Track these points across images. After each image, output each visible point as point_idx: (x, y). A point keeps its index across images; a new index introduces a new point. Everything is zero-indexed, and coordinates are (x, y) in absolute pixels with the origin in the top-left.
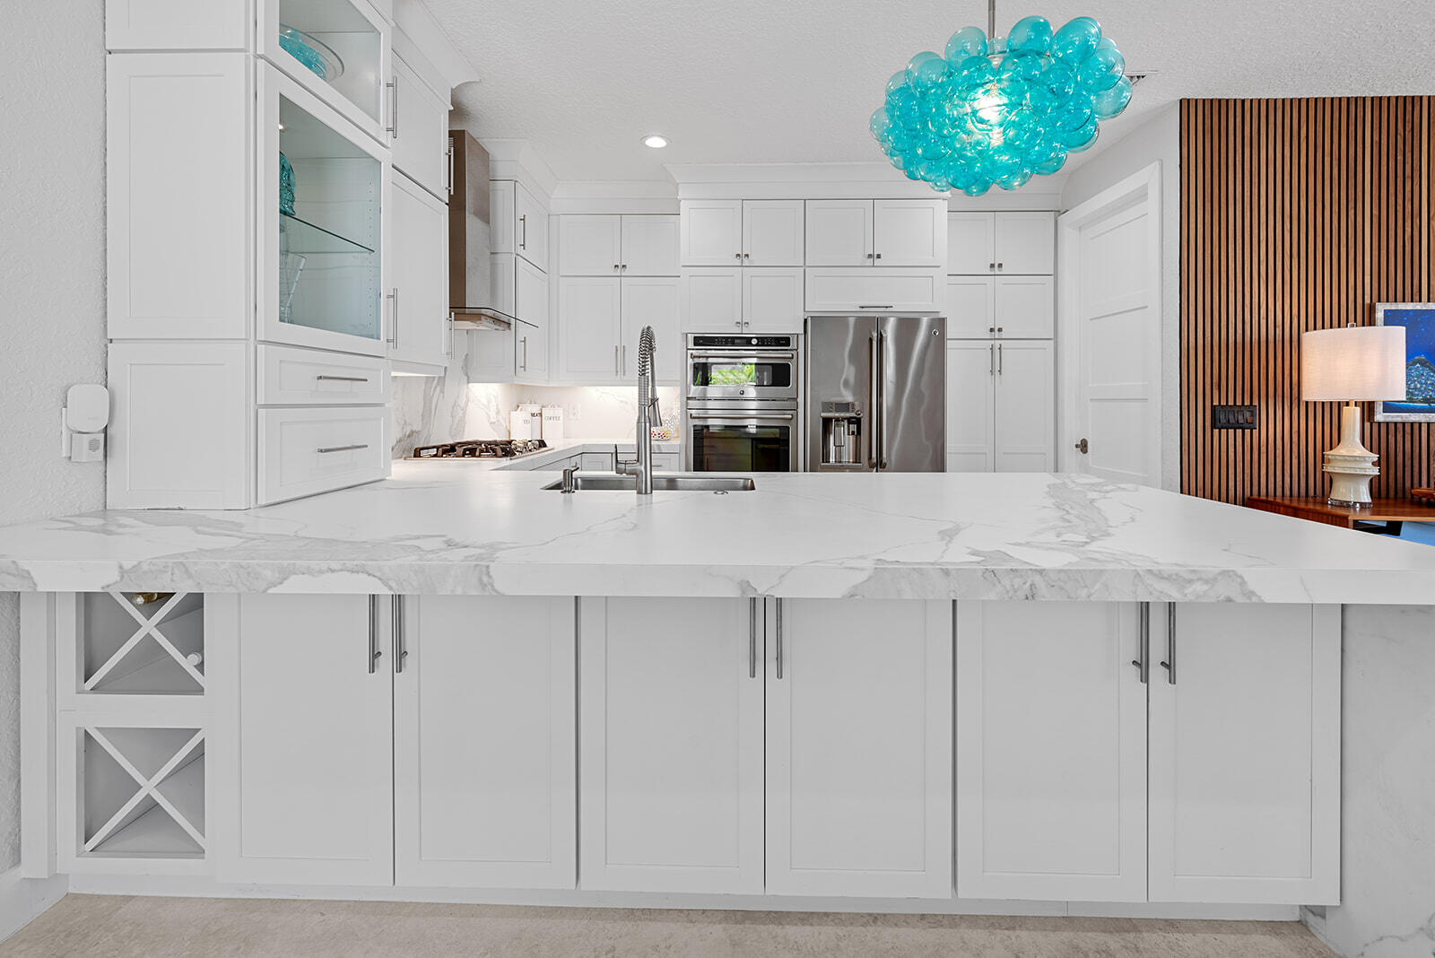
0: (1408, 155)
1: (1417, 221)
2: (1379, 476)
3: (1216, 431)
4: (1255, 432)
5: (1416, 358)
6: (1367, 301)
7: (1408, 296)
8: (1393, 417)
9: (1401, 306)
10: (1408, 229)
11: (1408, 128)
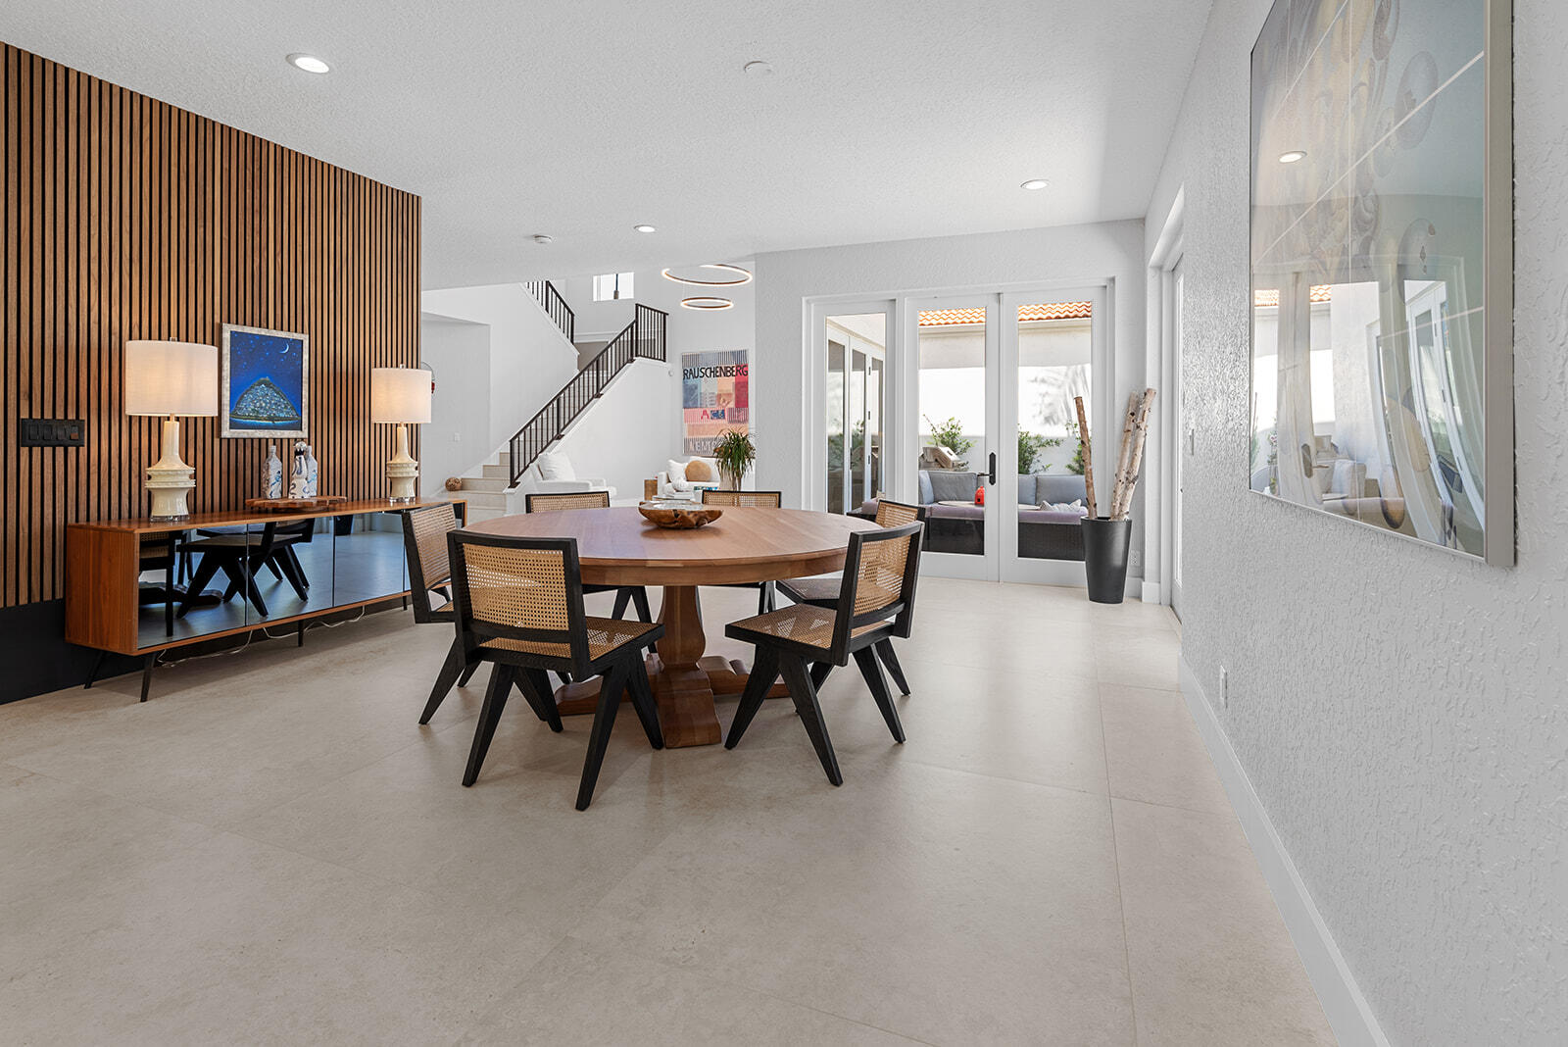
0: (257, 191)
1: (264, 254)
2: (195, 488)
3: (24, 451)
4: (83, 451)
5: (262, 379)
6: (217, 320)
7: (256, 322)
8: (239, 433)
9: (248, 330)
10: (257, 259)
11: (257, 166)
